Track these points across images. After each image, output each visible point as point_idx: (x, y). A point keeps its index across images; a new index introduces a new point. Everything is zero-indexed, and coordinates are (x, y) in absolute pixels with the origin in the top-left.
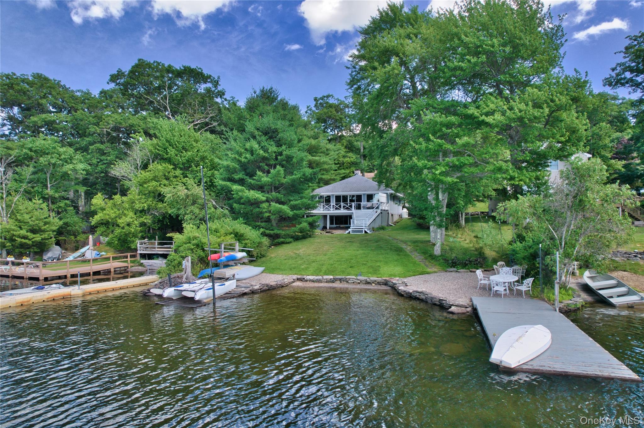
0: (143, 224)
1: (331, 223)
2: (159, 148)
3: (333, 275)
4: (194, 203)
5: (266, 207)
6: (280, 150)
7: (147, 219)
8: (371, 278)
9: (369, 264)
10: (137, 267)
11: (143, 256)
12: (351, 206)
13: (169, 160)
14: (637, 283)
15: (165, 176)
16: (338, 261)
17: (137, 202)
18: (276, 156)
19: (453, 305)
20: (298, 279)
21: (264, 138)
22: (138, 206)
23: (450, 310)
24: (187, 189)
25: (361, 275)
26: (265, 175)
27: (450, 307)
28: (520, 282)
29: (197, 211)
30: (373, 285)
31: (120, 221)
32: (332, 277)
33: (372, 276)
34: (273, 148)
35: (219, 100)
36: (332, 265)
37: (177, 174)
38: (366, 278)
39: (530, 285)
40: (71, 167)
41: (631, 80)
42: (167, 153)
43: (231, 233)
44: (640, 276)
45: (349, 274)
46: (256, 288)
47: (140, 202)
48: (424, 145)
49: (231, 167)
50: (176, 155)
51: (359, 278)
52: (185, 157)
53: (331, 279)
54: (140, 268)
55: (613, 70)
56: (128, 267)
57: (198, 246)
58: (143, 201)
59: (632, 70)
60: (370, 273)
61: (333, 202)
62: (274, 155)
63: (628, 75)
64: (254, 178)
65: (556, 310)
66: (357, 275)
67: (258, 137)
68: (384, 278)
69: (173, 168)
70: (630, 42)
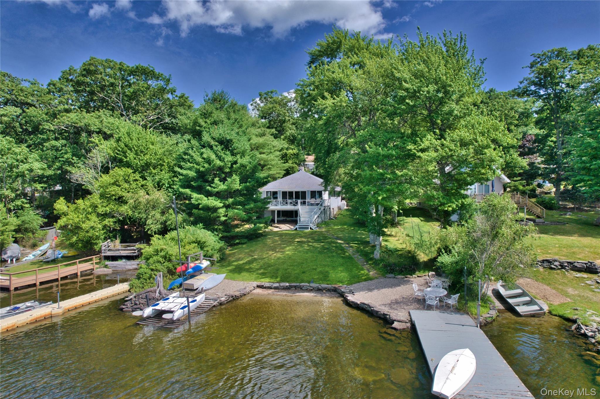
0: (105, 227)
1: (278, 216)
2: (118, 152)
3: (288, 282)
4: (154, 207)
5: (223, 212)
6: (235, 159)
7: (109, 222)
8: (323, 285)
9: (319, 269)
10: (102, 269)
11: (107, 258)
12: (297, 203)
13: (128, 165)
14: (538, 291)
15: (125, 179)
16: (291, 266)
17: (100, 206)
18: (232, 165)
19: (395, 321)
20: (258, 287)
21: (219, 148)
22: (100, 210)
23: (393, 326)
24: (148, 194)
25: (313, 282)
26: (222, 183)
27: (393, 323)
28: (448, 296)
29: (158, 216)
30: (324, 291)
31: (84, 226)
32: (287, 284)
33: (323, 283)
34: (229, 158)
35: (170, 96)
36: (286, 270)
37: (137, 178)
38: (317, 285)
39: (457, 299)
40: (27, 167)
41: (535, 92)
42: (126, 157)
43: (194, 242)
44: (540, 284)
45: (302, 281)
46: (223, 299)
47: (102, 206)
48: (368, 173)
49: (190, 175)
50: (135, 159)
51: (312, 285)
52: (142, 160)
53: (287, 286)
54: (105, 269)
55: (521, 83)
56: (93, 269)
57: (165, 257)
58: (105, 204)
59: (535, 84)
60: (321, 280)
61: (280, 198)
62: (230, 164)
63: (533, 88)
64: (212, 185)
65: (477, 327)
66: (309, 282)
67: (214, 147)
68: (334, 286)
69: (133, 172)
70: (534, 59)
